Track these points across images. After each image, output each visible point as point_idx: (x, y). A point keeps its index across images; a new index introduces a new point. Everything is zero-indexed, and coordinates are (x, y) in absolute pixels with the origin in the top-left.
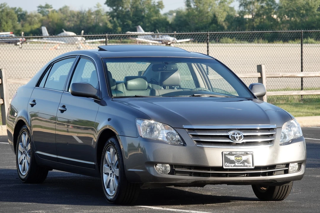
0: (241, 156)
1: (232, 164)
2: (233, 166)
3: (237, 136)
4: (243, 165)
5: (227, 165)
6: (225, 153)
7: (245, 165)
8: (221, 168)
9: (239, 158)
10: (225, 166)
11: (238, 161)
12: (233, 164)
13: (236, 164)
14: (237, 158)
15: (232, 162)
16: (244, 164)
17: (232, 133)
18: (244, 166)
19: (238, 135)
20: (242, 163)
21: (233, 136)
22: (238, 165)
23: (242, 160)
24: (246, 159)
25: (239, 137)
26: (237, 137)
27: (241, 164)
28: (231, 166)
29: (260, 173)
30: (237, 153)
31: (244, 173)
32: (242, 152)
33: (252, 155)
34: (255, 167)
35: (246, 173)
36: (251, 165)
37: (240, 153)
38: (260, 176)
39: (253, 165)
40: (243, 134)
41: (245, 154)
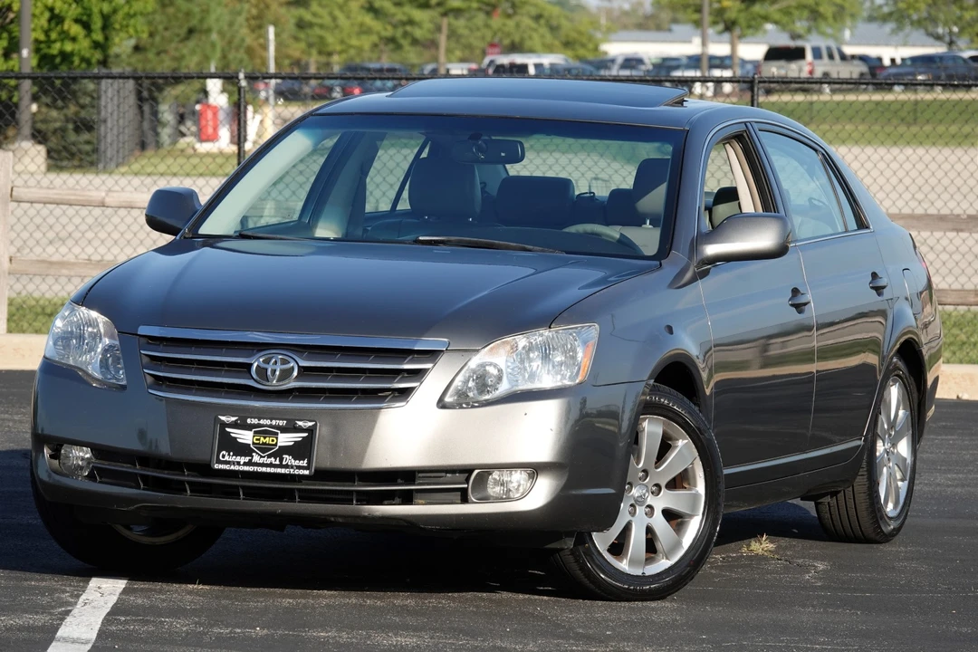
0: (277, 434)
1: (243, 458)
2: (245, 464)
3: (274, 367)
4: (278, 462)
5: (227, 458)
6: (223, 418)
7: (284, 463)
8: (206, 469)
9: (268, 440)
10: (219, 462)
11: (264, 449)
12: (245, 456)
13: (256, 458)
14: (262, 438)
15: (244, 450)
16: (281, 460)
17: (261, 360)
18: (281, 466)
19: (283, 364)
20: (274, 455)
21: (263, 368)
22: (262, 463)
23: (276, 445)
24: (292, 444)
25: (282, 371)
26: (274, 372)
27: (273, 459)
28: (239, 463)
29: (351, 492)
30: (262, 422)
31: (292, 490)
32: (279, 419)
33: (311, 431)
34: (315, 470)
35: (299, 490)
36: (304, 463)
37: (274, 422)
38: (350, 502)
39: (309, 463)
40: (300, 364)
41: (290, 428)
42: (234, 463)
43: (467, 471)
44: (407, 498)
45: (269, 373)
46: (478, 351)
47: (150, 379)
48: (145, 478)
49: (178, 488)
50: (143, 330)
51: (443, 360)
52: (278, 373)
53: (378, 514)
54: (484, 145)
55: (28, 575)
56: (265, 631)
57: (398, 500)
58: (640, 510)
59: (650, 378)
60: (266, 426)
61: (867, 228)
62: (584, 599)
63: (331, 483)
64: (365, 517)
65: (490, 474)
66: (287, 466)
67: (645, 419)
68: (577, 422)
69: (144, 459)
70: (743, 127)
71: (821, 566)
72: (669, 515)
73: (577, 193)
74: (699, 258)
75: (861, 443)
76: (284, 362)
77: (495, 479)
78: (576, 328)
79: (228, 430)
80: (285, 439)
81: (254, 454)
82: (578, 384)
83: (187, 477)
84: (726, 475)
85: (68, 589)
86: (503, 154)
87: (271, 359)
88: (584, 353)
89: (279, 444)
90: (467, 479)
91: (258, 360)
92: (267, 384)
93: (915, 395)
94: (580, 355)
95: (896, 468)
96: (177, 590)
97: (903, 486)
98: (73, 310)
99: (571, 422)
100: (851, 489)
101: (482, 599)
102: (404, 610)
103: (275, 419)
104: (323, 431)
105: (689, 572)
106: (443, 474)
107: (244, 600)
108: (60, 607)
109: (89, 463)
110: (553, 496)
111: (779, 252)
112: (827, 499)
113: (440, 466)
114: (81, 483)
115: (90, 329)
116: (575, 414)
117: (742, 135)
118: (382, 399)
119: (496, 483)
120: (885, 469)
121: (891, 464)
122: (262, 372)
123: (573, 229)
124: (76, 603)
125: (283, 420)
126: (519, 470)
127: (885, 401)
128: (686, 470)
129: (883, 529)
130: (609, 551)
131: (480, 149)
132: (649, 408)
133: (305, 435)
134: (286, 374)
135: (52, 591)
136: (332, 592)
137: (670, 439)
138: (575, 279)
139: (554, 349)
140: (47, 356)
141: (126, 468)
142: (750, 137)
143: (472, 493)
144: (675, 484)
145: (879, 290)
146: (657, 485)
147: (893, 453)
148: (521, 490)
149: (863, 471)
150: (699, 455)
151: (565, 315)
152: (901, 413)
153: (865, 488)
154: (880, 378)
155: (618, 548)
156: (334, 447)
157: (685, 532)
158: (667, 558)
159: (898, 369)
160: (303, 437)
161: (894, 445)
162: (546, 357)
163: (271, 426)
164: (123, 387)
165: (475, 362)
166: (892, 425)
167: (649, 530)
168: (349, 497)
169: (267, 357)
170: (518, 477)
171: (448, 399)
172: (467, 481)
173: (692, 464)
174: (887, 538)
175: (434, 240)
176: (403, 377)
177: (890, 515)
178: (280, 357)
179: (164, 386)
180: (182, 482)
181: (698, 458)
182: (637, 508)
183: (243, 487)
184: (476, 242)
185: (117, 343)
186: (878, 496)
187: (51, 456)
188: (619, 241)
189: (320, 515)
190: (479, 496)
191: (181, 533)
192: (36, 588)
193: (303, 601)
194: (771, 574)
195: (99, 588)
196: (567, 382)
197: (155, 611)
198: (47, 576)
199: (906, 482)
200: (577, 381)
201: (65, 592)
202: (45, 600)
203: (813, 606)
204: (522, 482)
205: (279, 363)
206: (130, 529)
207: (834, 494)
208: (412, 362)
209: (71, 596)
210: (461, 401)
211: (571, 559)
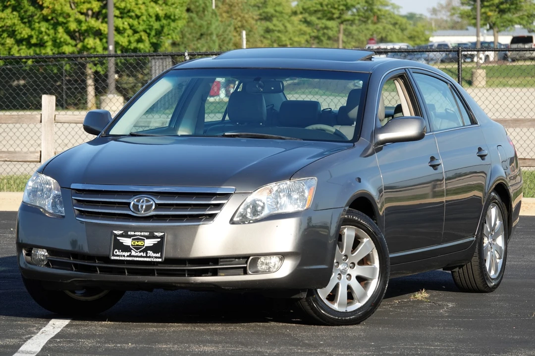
0: (144, 240)
1: (126, 253)
2: (128, 256)
3: (142, 204)
4: (145, 255)
5: (118, 253)
6: (115, 232)
7: (148, 255)
8: (107, 259)
9: (140, 243)
10: (114, 255)
11: (137, 248)
12: (128, 252)
13: (133, 253)
14: (136, 243)
15: (127, 249)
16: (147, 254)
17: (135, 200)
18: (146, 257)
19: (147, 202)
20: (143, 251)
21: (137, 205)
22: (136, 255)
23: (144, 246)
24: (152, 245)
25: (146, 206)
26: (142, 206)
27: (142, 254)
28: (124, 256)
29: (184, 270)
30: (136, 233)
31: (153, 270)
32: (146, 232)
33: (162, 238)
34: (165, 259)
35: (157, 270)
36: (159, 255)
37: (142, 234)
38: (184, 275)
39: (161, 255)
40: (156, 202)
41: (151, 236)
42: (121, 256)
43: (246, 257)
44: (215, 273)
45: (140, 207)
46: (251, 193)
47: (77, 212)
48: (75, 265)
49: (92, 270)
50: (74, 186)
51: (232, 199)
52: (144, 207)
53: (199, 281)
54: (262, 84)
55: (18, 318)
56: (134, 345)
57: (210, 274)
58: (344, 277)
59: (346, 206)
60: (138, 235)
61: (476, 124)
62: (314, 325)
63: (174, 266)
64: (192, 283)
65: (259, 259)
66: (150, 257)
67: (345, 228)
68: (305, 230)
69: (76, 255)
70: (404, 71)
71: (450, 305)
72: (360, 279)
73: (322, 109)
74: (376, 141)
75: (474, 239)
76: (148, 201)
77: (262, 262)
78: (304, 180)
79: (118, 238)
80: (149, 243)
81: (132, 251)
82: (305, 210)
83: (97, 264)
84: (391, 258)
85: (37, 325)
86: (273, 88)
87: (141, 199)
88: (309, 193)
89: (145, 245)
90: (246, 261)
91: (133, 200)
92: (139, 213)
93: (506, 212)
94: (306, 194)
95: (496, 252)
96: (95, 325)
97: (500, 262)
98: (38, 176)
99: (302, 230)
100: (470, 264)
101: (260, 326)
102: (216, 333)
103: (143, 232)
104: (168, 238)
105: (371, 309)
106: (234, 259)
107: (130, 329)
108: (28, 335)
109: (47, 258)
110: (293, 270)
111: (420, 137)
112: (457, 270)
113: (231, 255)
114: (42, 268)
115: (47, 186)
116: (305, 226)
117: (403, 75)
118: (200, 220)
119: (263, 263)
120: (489, 253)
121: (493, 250)
122: (136, 207)
123: (310, 127)
124: (38, 333)
125: (147, 232)
126: (275, 256)
127: (488, 216)
128: (369, 255)
129: (489, 285)
130: (327, 299)
131: (260, 86)
132: (346, 222)
133: (159, 240)
134: (148, 208)
135: (27, 326)
136: (179, 324)
137: (360, 238)
138: (306, 153)
139: (293, 191)
140: (24, 201)
141: (65, 260)
142: (408, 76)
143: (249, 269)
144: (362, 262)
145: (482, 157)
146: (353, 263)
147: (494, 244)
148: (276, 267)
149: (476, 254)
150: (376, 247)
151: (298, 173)
152: (498, 222)
153: (478, 263)
154: (484, 204)
155: (332, 297)
156: (175, 246)
157: (369, 288)
158: (359, 302)
159: (494, 198)
160: (158, 241)
161: (494, 240)
162: (289, 196)
163: (141, 236)
164: (63, 217)
165: (250, 199)
166: (493, 229)
167: (349, 287)
168: (184, 273)
169: (138, 198)
170: (275, 260)
171: (236, 219)
172: (246, 263)
173: (372, 251)
174: (491, 290)
175: (233, 135)
176: (211, 208)
177: (492, 277)
178: (146, 198)
179: (84, 216)
180: (95, 267)
181: (375, 248)
182: (342, 275)
183: (127, 269)
184: (255, 135)
185: (60, 193)
186: (485, 267)
187: (26, 255)
188: (335, 133)
189: (169, 283)
190: (254, 270)
191: (101, 295)
192: (20, 325)
193: (161, 329)
194: (422, 310)
195: (54, 324)
196: (300, 209)
197: (79, 336)
198: (28, 319)
199: (502, 260)
200: (305, 208)
201: (34, 326)
202: (20, 331)
203: (438, 326)
204: (277, 263)
205: (145, 202)
206: (74, 293)
207: (461, 267)
208: (215, 200)
209: (36, 329)
210: (244, 220)
211: (306, 304)
